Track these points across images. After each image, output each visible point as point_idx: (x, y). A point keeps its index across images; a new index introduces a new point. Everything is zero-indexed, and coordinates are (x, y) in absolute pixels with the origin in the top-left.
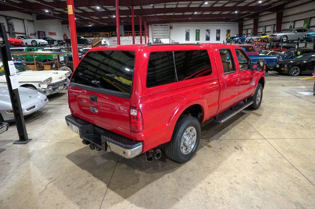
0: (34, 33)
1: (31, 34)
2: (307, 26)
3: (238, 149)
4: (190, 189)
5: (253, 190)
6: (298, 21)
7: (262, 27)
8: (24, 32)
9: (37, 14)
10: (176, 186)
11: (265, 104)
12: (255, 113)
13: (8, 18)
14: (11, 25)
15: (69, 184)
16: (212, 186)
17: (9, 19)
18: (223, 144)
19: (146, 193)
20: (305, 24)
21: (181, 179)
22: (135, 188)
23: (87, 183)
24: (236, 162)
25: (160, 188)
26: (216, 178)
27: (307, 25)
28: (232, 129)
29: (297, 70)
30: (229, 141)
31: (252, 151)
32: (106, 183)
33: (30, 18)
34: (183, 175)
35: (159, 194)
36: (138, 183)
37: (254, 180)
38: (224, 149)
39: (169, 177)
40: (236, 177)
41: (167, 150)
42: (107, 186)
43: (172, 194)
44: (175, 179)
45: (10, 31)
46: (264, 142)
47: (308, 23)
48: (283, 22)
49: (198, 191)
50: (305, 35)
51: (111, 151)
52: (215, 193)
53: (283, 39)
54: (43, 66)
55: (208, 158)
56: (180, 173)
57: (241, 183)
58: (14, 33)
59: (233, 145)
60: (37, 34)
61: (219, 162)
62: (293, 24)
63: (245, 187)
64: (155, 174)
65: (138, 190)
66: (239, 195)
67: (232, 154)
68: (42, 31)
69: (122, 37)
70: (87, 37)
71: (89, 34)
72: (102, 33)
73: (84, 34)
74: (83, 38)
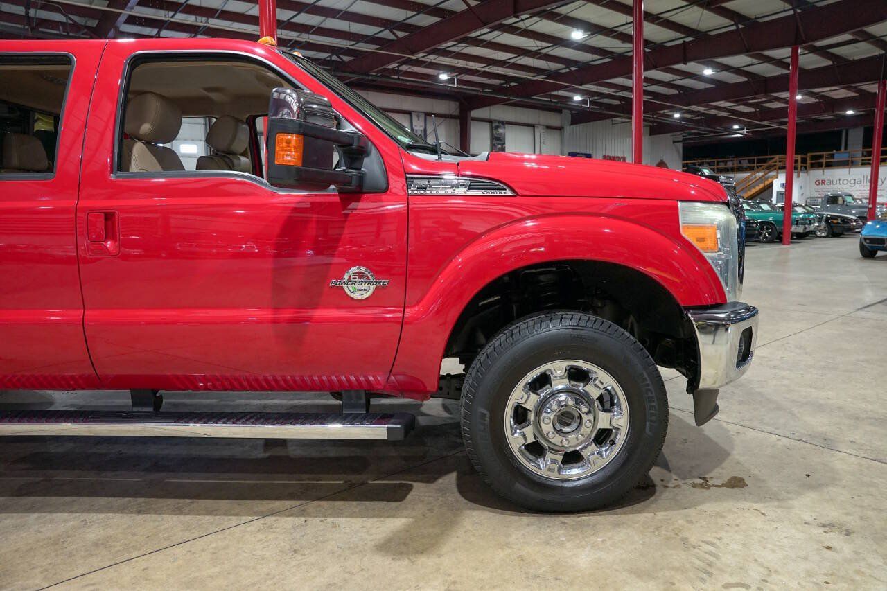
14: (499, 139)
17: (497, 127)
33: (555, 120)
69: (851, 169)
70: (732, 170)
71: (740, 162)
72: (777, 157)
73: (726, 162)
74: (706, 172)
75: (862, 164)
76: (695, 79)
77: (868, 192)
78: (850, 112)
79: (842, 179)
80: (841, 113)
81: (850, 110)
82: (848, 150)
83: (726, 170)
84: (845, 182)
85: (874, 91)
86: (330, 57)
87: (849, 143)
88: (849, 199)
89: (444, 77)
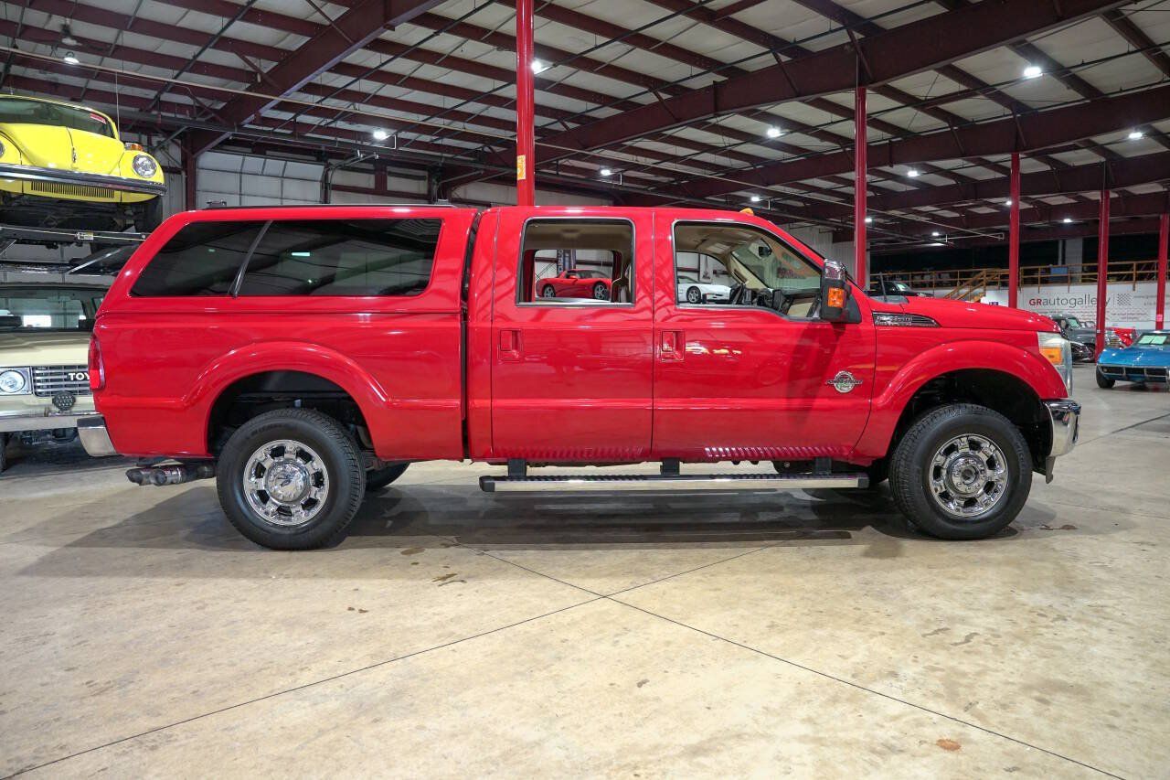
1: (715, 272)
69: (1071, 287)
70: (931, 285)
71: (940, 275)
72: (984, 271)
73: (923, 276)
74: (901, 287)
75: (1083, 281)
76: (896, 181)
77: (1095, 314)
78: (1067, 221)
79: (1061, 298)
80: (1060, 221)
81: (1067, 217)
82: (1067, 264)
83: (923, 286)
84: (1064, 302)
85: (1096, 198)
86: (482, 148)
87: (1067, 255)
88: (1073, 323)
89: (606, 172)
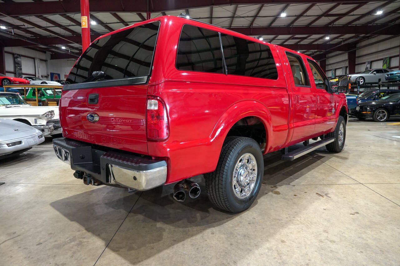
0: (46, 75)
1: (42, 76)
2: (387, 67)
3: (322, 196)
4: (251, 250)
5: (362, 252)
6: (375, 62)
7: (331, 70)
8: (34, 73)
9: (51, 52)
10: (226, 246)
11: (350, 147)
12: (338, 157)
13: (15, 56)
14: (18, 64)
15: (41, 241)
16: (289, 246)
17: (17, 57)
18: (297, 190)
19: (173, 256)
20: (384, 64)
21: (234, 236)
22: (153, 248)
23: (74, 239)
24: (324, 213)
25: (198, 249)
26: (293, 234)
27: (387, 65)
28: (308, 173)
29: (384, 114)
30: (306, 186)
31: (345, 199)
32: (104, 241)
33: (43, 56)
34: (237, 230)
35: (195, 258)
36: (159, 241)
37: (359, 237)
38: (300, 196)
39: (213, 233)
40: (327, 232)
41: (211, 189)
42: (106, 244)
43: (218, 257)
44: (223, 236)
45: (17, 71)
46: (360, 187)
47: (388, 63)
48: (356, 63)
49: (264, 253)
50: (388, 75)
51: (116, 182)
52: (295, 256)
53: (359, 81)
54: (47, 103)
55: (276, 207)
56: (233, 227)
57: (339, 240)
58: (21, 73)
59: (313, 191)
60: (50, 77)
61: (296, 212)
62: (370, 65)
63: (347, 247)
64: (190, 229)
65: (159, 251)
66: (339, 259)
67: (314, 202)
68: (56, 73)
